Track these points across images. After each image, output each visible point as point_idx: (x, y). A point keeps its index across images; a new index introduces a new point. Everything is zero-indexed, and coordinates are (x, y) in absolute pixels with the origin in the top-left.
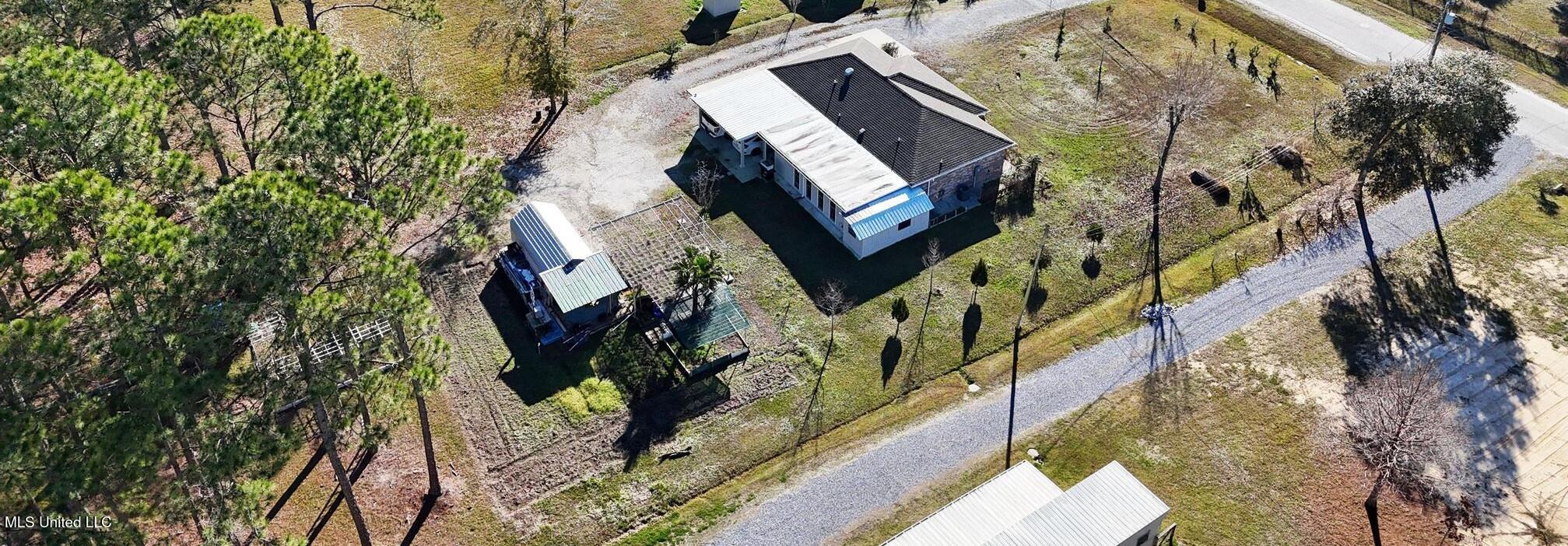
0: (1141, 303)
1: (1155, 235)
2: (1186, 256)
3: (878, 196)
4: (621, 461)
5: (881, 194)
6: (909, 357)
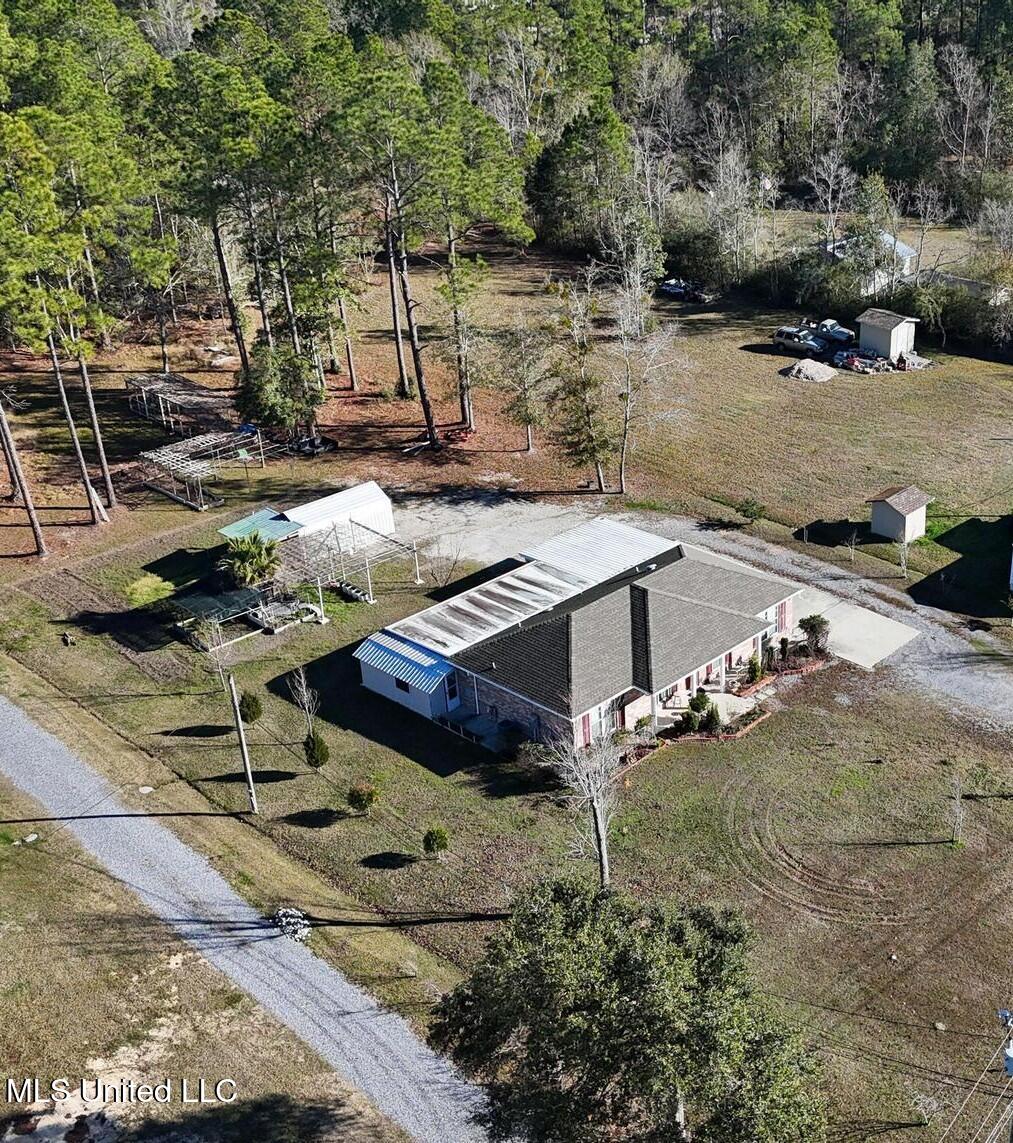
3: (421, 643)
4: (63, 617)
5: (426, 644)
6: (201, 743)
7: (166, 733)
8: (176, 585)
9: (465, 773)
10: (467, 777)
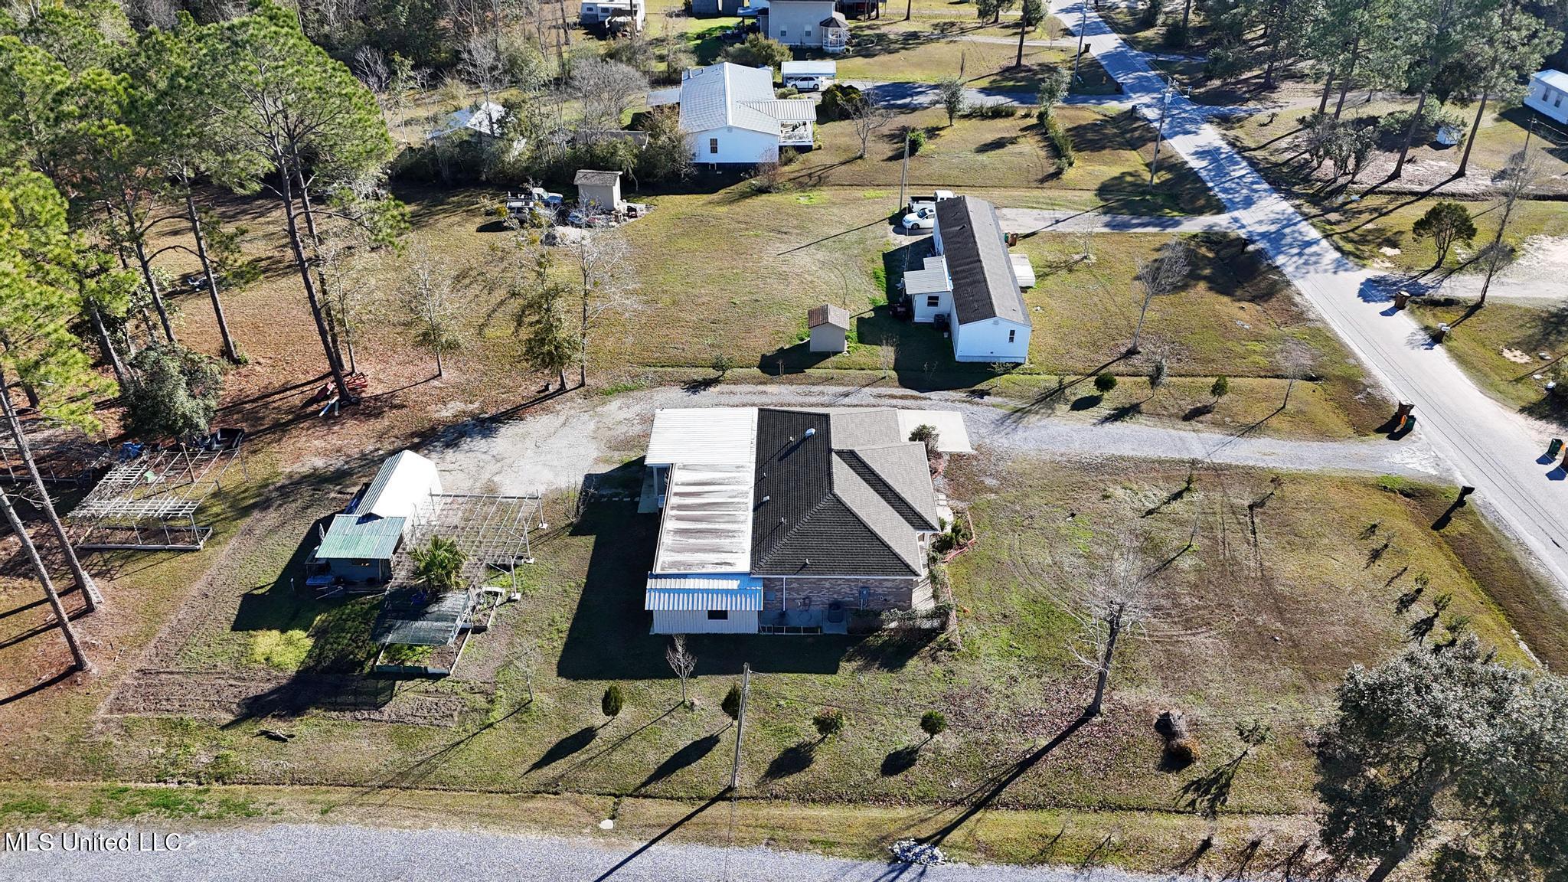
0: (907, 834)
1: (1026, 764)
2: (1041, 807)
3: (704, 571)
4: (230, 717)
5: (710, 569)
6: (584, 757)
7: (537, 766)
8: (306, 630)
9: (849, 661)
10: (854, 665)
